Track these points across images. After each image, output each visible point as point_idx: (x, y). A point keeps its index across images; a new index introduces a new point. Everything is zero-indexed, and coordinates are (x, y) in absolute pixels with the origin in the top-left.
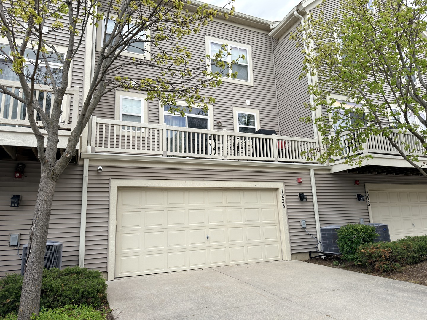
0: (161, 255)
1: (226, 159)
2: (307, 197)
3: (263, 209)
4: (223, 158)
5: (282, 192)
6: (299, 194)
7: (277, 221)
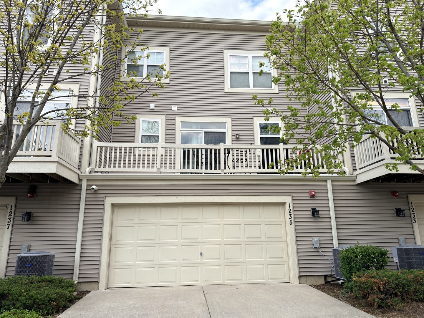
0: (153, 269)
1: (222, 173)
2: (320, 212)
3: (266, 226)
4: (220, 172)
5: (290, 207)
6: (312, 209)
7: (284, 239)
